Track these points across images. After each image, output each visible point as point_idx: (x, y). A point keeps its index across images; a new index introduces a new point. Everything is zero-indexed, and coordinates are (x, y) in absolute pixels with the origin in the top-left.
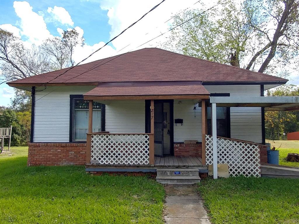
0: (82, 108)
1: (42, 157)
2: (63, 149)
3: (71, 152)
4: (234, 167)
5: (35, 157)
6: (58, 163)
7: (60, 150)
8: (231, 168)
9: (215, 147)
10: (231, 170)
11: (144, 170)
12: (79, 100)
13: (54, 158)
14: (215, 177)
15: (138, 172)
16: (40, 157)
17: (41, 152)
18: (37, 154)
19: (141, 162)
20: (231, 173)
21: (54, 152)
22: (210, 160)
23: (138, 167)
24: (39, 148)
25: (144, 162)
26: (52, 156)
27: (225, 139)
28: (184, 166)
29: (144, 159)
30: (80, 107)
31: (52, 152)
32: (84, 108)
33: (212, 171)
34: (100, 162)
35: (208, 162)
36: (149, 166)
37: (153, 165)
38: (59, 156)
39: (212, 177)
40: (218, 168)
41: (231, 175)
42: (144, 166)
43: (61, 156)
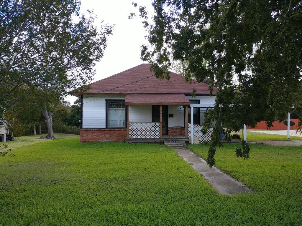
1: (89, 138)
3: (108, 134)
4: (201, 139)
6: (100, 141)
7: (101, 133)
8: (200, 139)
9: (192, 129)
10: (200, 140)
11: (157, 141)
12: (111, 103)
13: (97, 138)
14: (192, 143)
15: (154, 142)
19: (156, 137)
20: (200, 141)
21: (97, 134)
22: (190, 135)
23: (154, 139)
24: (87, 132)
26: (95, 136)
27: (197, 125)
28: (177, 138)
29: (157, 135)
30: (112, 107)
31: (95, 134)
32: (115, 108)
33: (191, 141)
34: (134, 137)
35: (189, 136)
36: (160, 139)
37: (162, 138)
39: (191, 143)
40: (194, 139)
41: (200, 143)
42: (157, 139)
43: (101, 136)
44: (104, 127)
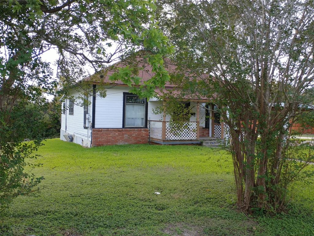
0: (131, 103)
1: (103, 139)
2: (119, 132)
3: (126, 135)
5: (98, 139)
6: (116, 143)
7: (117, 134)
11: (194, 142)
12: (129, 96)
13: (113, 139)
15: (191, 144)
16: (102, 139)
17: (103, 135)
18: (100, 137)
19: (192, 138)
21: (113, 135)
23: (191, 141)
24: (101, 133)
25: (194, 138)
26: (111, 138)
29: (194, 136)
30: (130, 102)
31: (111, 135)
32: (133, 103)
34: (170, 138)
36: (196, 140)
38: (117, 138)
42: (194, 140)
43: (118, 138)
44: (121, 126)
